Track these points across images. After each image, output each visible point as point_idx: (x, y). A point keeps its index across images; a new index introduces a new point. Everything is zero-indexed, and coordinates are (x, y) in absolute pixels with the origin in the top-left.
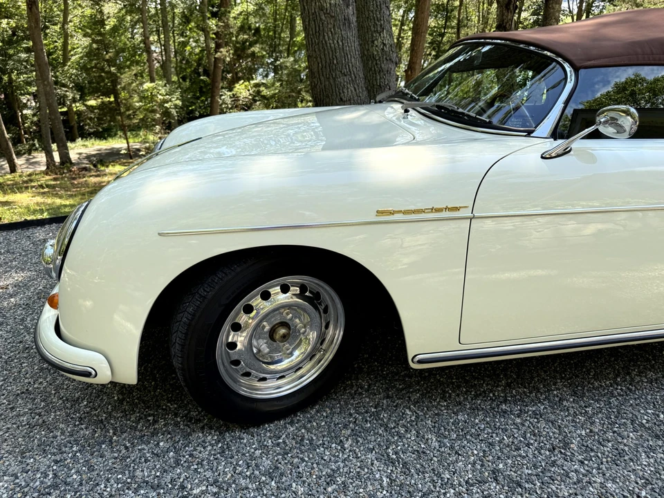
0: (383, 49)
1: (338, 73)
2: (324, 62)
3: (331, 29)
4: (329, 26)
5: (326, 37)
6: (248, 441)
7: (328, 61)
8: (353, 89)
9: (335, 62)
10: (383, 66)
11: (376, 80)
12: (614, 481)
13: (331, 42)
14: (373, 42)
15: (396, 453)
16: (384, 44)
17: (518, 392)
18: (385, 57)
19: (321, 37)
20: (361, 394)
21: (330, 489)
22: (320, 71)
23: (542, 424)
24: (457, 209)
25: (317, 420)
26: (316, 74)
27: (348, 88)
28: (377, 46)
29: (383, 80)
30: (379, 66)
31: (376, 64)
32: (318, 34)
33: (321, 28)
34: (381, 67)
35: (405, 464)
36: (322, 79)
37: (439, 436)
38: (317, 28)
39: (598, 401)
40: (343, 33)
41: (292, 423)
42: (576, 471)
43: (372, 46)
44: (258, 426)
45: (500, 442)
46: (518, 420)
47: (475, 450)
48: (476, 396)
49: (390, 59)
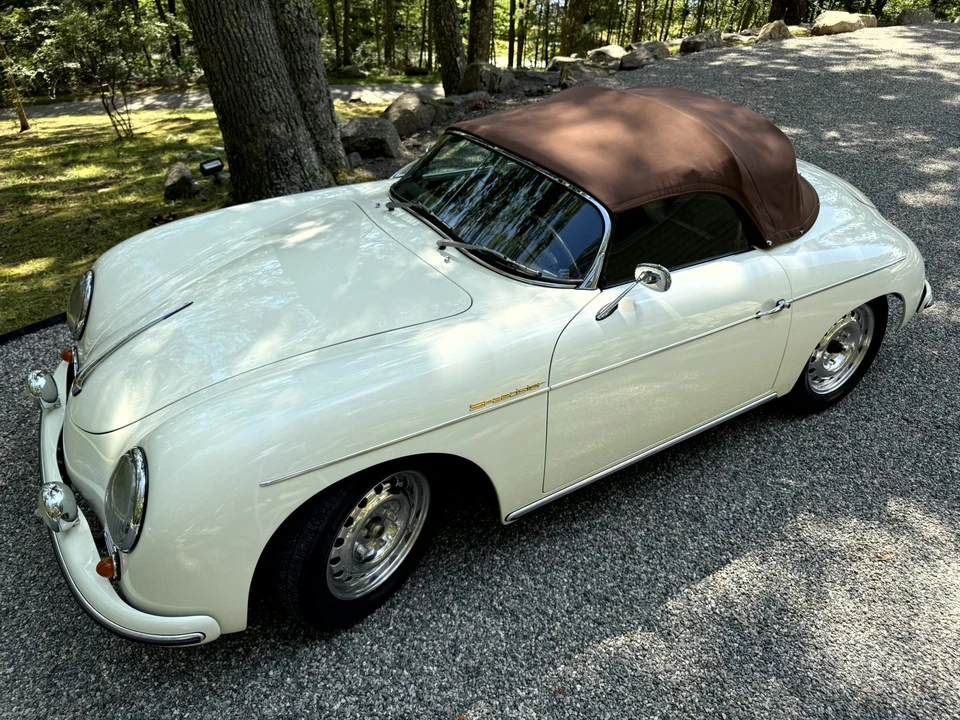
0: (299, 16)
1: (252, 74)
2: (229, 60)
3: (233, 11)
4: (230, 7)
5: (228, 23)
6: (361, 640)
7: (235, 57)
8: (276, 94)
9: (246, 59)
10: (302, 41)
11: (296, 62)
12: (673, 572)
13: (236, 30)
14: (282, 6)
15: (501, 604)
16: (300, 10)
17: (582, 506)
18: (303, 28)
19: (220, 24)
20: (445, 552)
21: (458, 659)
22: (225, 72)
23: (610, 535)
24: (537, 386)
25: (417, 594)
26: (218, 76)
27: (269, 94)
28: (289, 12)
29: (305, 62)
30: (297, 42)
31: (293, 39)
32: (213, 19)
33: (218, 11)
34: (300, 43)
35: (512, 612)
36: (230, 83)
37: (532, 573)
38: (211, 11)
39: (647, 497)
40: (252, 16)
41: (393, 606)
42: (645, 572)
43: (282, 12)
44: (361, 621)
45: (582, 563)
46: (591, 537)
47: (564, 577)
48: (549, 522)
49: (312, 31)
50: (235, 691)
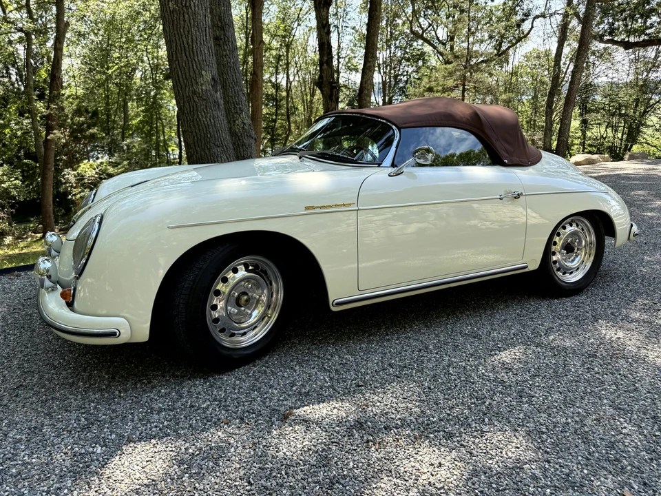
0: (243, 127)
1: (212, 145)
2: (199, 136)
3: (203, 109)
4: (202, 107)
5: (200, 116)
6: (229, 381)
7: (202, 134)
8: (225, 158)
9: (209, 136)
10: (245, 141)
11: (240, 152)
12: (455, 357)
13: (204, 120)
14: (234, 121)
15: (329, 367)
16: (244, 124)
17: (394, 330)
18: (245, 134)
19: (195, 116)
20: (295, 346)
21: (294, 389)
22: (196, 144)
23: (411, 341)
24: (350, 205)
25: (272, 361)
26: (192, 146)
27: (221, 157)
28: (238, 125)
29: (246, 153)
30: (241, 141)
31: (239, 139)
32: (192, 113)
33: (195, 109)
34: (243, 142)
35: (336, 370)
36: (198, 149)
37: (353, 355)
38: (192, 109)
39: (440, 327)
40: (214, 112)
41: (254, 366)
42: (434, 357)
43: (234, 125)
44: (231, 371)
45: (390, 352)
46: (398, 342)
47: (377, 358)
48: (369, 336)
49: (250, 136)
50: (136, 397)
